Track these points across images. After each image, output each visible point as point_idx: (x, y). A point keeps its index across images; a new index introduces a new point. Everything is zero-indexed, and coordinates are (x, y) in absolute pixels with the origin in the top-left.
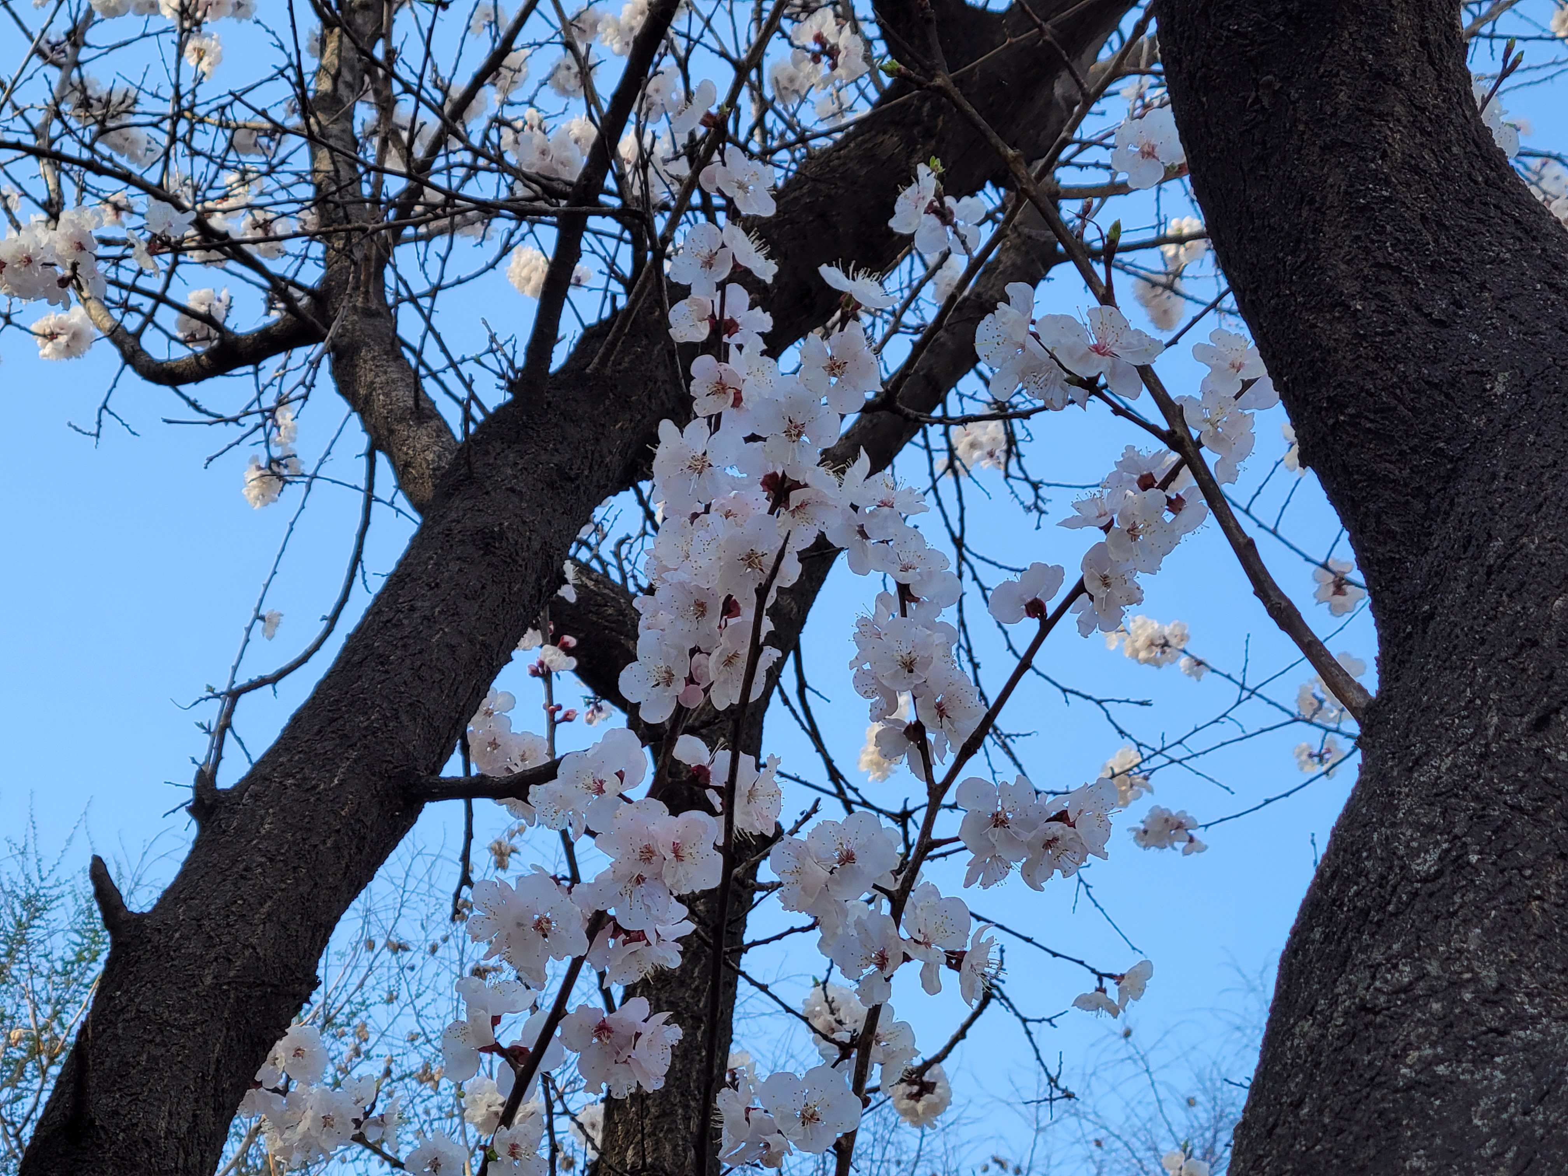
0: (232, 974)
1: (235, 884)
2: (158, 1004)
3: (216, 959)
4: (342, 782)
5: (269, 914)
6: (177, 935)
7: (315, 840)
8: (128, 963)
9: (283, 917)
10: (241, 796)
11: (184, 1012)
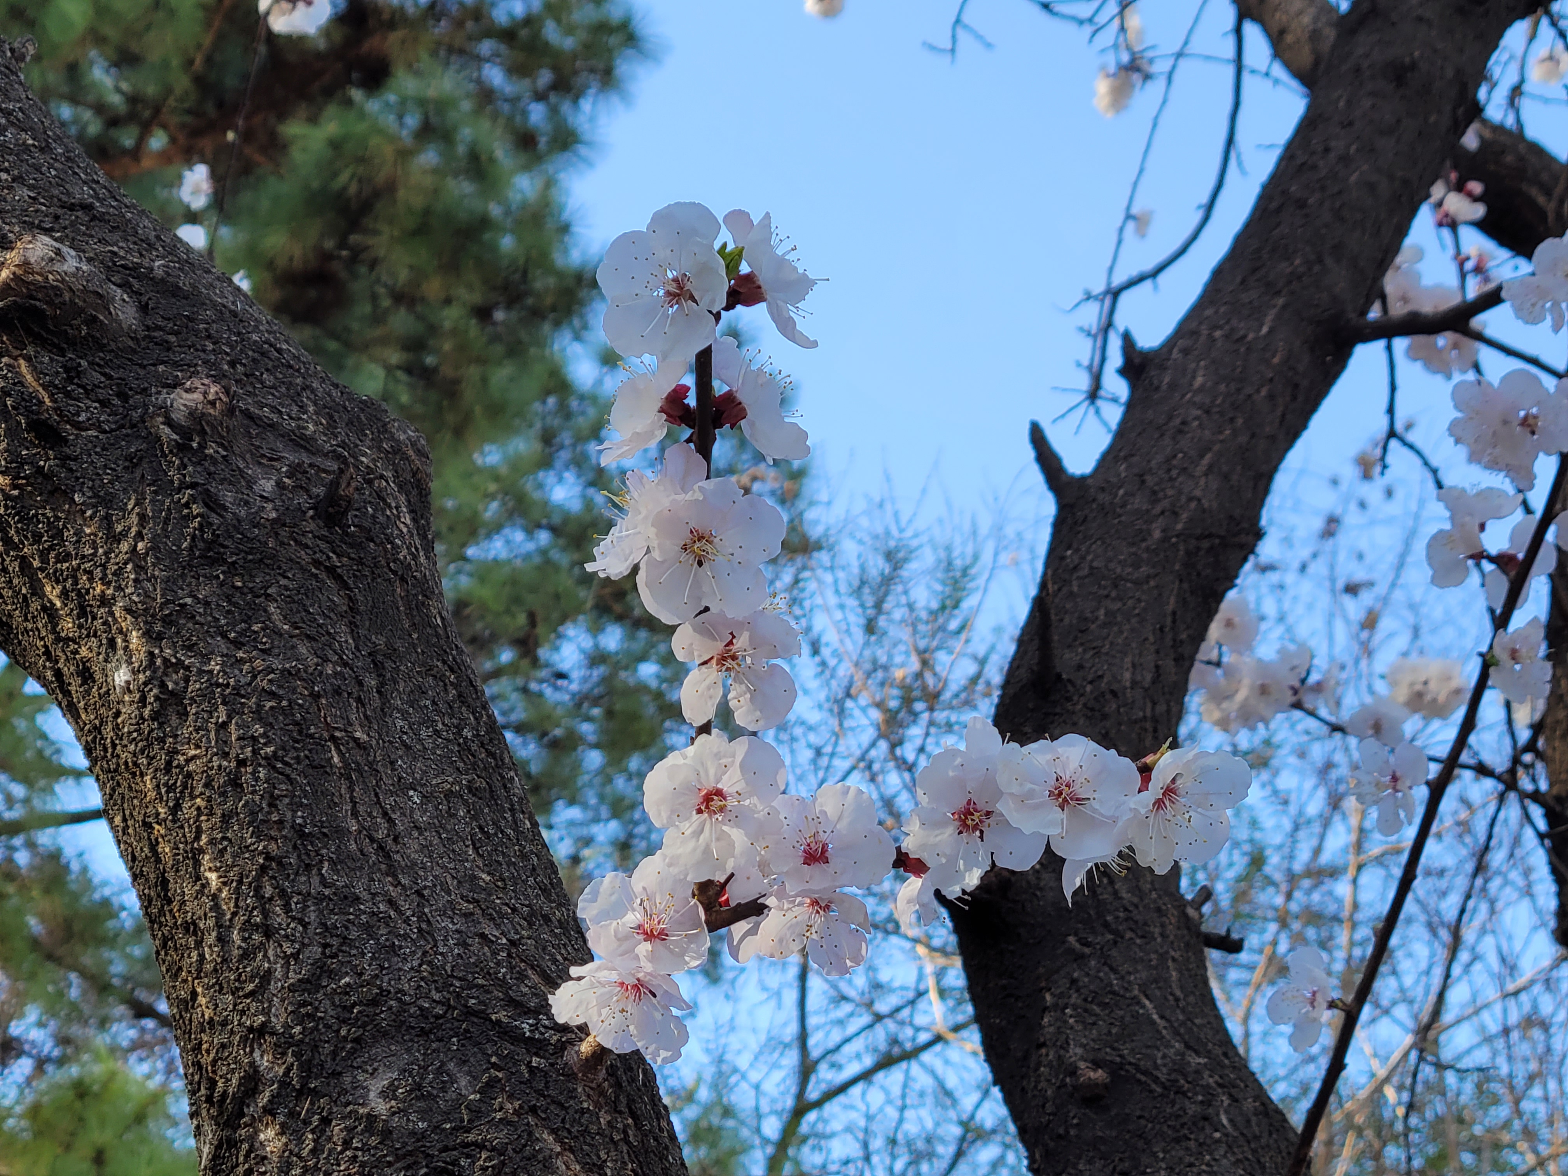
0: (1179, 526)
1: (1174, 438)
2: (1110, 560)
3: (1163, 513)
4: (1271, 331)
5: (1211, 467)
6: (1121, 492)
7: (1248, 390)
8: (1076, 523)
9: (1225, 468)
10: (1170, 352)
11: (1136, 566)
